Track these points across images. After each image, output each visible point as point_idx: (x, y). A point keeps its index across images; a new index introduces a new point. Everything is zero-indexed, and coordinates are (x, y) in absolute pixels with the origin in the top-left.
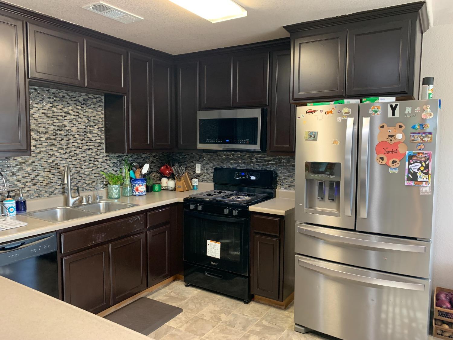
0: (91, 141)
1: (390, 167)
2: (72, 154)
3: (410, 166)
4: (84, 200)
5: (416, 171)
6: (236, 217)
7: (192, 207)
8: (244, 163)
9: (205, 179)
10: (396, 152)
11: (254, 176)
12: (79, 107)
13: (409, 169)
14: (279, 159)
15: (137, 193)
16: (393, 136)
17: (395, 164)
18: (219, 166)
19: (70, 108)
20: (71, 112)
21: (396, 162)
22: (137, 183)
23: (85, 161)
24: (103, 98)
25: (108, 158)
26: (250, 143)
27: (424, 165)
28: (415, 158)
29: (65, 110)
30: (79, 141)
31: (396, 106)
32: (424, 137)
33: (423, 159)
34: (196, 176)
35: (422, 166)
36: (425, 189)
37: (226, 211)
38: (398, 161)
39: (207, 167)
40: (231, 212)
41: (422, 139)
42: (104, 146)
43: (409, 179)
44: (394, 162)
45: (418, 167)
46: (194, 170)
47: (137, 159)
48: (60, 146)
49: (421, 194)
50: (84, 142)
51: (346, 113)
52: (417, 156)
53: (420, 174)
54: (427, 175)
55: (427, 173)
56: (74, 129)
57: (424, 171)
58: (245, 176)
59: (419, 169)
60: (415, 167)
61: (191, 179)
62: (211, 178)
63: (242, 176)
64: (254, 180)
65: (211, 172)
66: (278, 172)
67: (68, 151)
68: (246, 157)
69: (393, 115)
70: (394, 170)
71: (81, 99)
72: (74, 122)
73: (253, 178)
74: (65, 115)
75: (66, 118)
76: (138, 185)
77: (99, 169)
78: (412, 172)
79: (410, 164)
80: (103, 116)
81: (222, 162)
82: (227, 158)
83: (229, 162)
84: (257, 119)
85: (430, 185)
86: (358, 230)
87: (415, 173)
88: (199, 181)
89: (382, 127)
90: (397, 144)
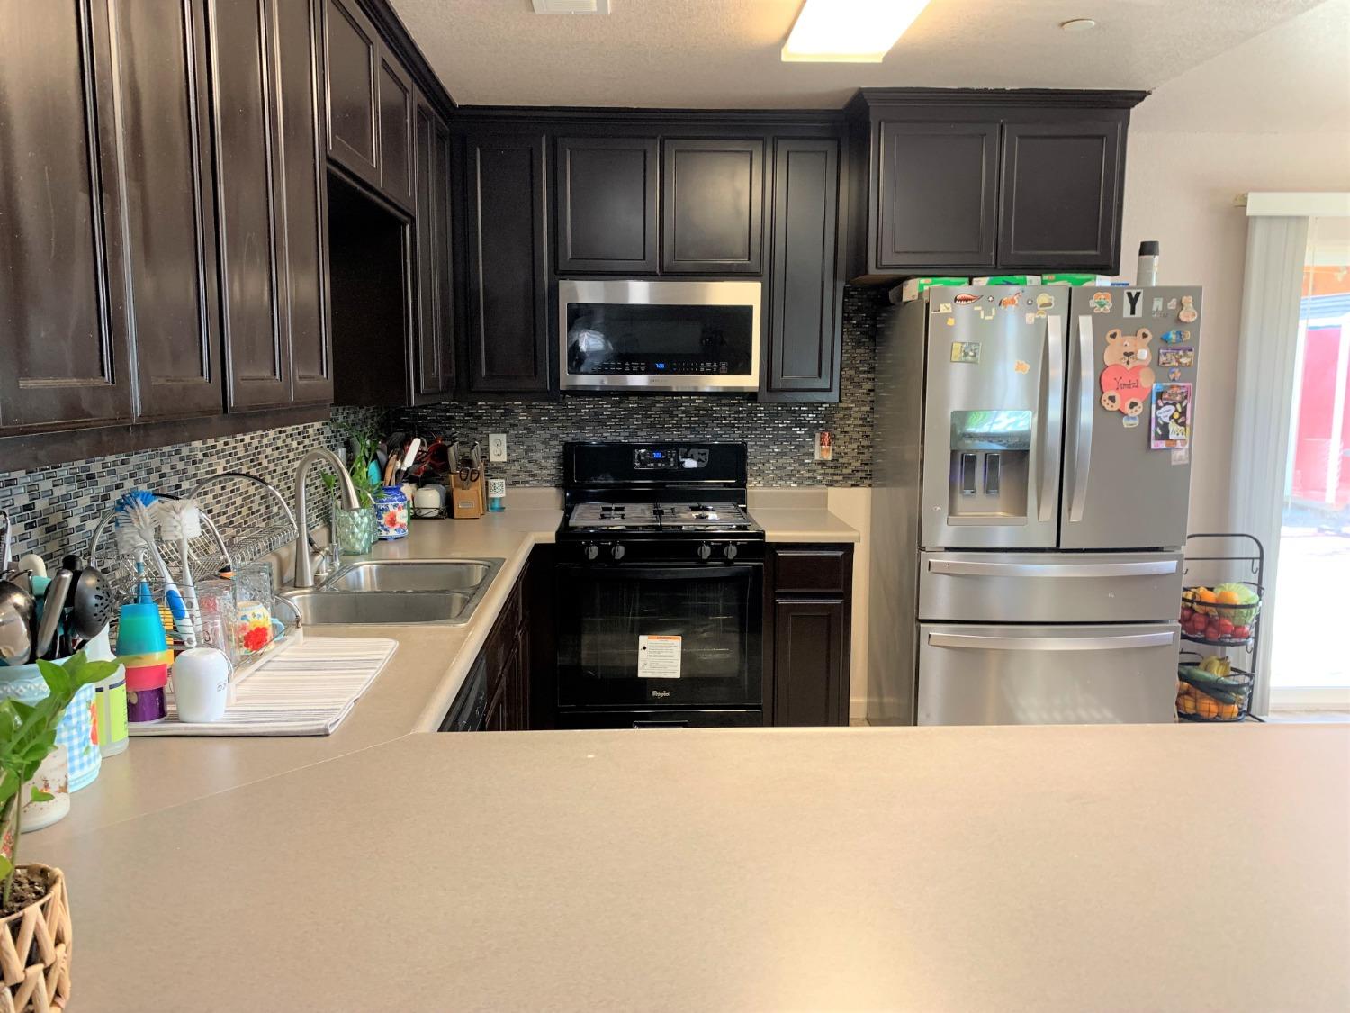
1: (1126, 415)
3: (1158, 412)
5: (1167, 420)
7: (592, 552)
8: (650, 426)
9: (524, 476)
10: (1136, 385)
11: (692, 457)
13: (1157, 418)
15: (393, 533)
16: (1132, 353)
17: (1135, 408)
18: (571, 440)
21: (1136, 404)
22: (392, 501)
26: (732, 371)
27: (1180, 410)
28: (1167, 396)
31: (1138, 294)
32: (1181, 356)
33: (1178, 398)
34: (493, 470)
35: (1176, 410)
36: (1179, 455)
37: (704, 551)
38: (1140, 404)
39: (530, 441)
40: (717, 551)
41: (1178, 361)
43: (1157, 437)
44: (1133, 405)
45: (1170, 414)
46: (485, 454)
49: (1173, 463)
51: (1044, 305)
52: (1170, 391)
53: (1173, 427)
54: (1183, 428)
55: (1183, 424)
57: (1180, 421)
58: (666, 460)
59: (1172, 417)
60: (1165, 414)
62: (551, 474)
63: (657, 461)
64: (692, 469)
65: (547, 457)
66: (748, 446)
69: (1133, 312)
70: (1132, 422)
73: (690, 464)
76: (395, 506)
78: (1161, 423)
79: (1158, 408)
82: (597, 415)
83: (604, 425)
84: (749, 310)
85: (1187, 446)
86: (1062, 547)
87: (1166, 425)
88: (508, 486)
89: (1114, 336)
90: (1137, 369)
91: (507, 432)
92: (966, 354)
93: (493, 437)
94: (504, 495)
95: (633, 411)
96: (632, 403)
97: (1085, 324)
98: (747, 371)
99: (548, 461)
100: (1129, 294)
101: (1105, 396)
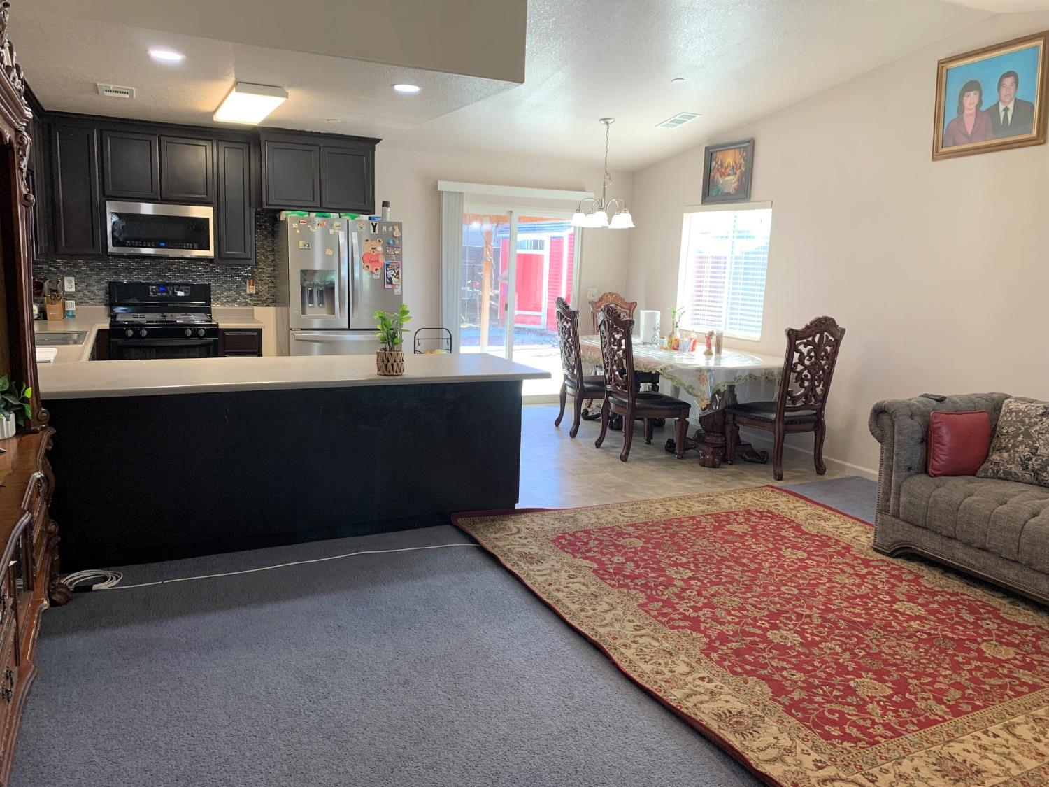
1: (374, 273)
3: (387, 273)
5: (391, 276)
6: (202, 337)
7: (130, 333)
9: (86, 299)
10: (378, 261)
11: (181, 291)
13: (387, 275)
16: (375, 248)
17: (377, 271)
18: (113, 281)
26: (200, 248)
27: (396, 272)
28: (390, 266)
31: (376, 224)
32: (395, 250)
33: (396, 267)
36: (397, 291)
37: (188, 332)
38: (379, 269)
39: (88, 281)
40: (194, 333)
41: (394, 252)
43: (387, 283)
44: (377, 269)
45: (392, 274)
49: (395, 294)
51: (337, 227)
52: (392, 264)
53: (394, 279)
54: (398, 280)
55: (398, 278)
60: (390, 274)
62: (100, 298)
63: (162, 292)
64: (182, 296)
65: (97, 289)
66: (211, 285)
69: (374, 231)
73: (180, 294)
78: (389, 277)
79: (387, 271)
83: (131, 273)
85: (400, 287)
86: (351, 328)
87: (391, 278)
88: (76, 304)
89: (367, 241)
90: (378, 255)
91: (74, 276)
92: (305, 246)
93: (66, 279)
94: (74, 309)
95: (147, 267)
96: (148, 263)
97: (355, 235)
98: (208, 249)
99: (100, 292)
100: (372, 224)
101: (365, 266)
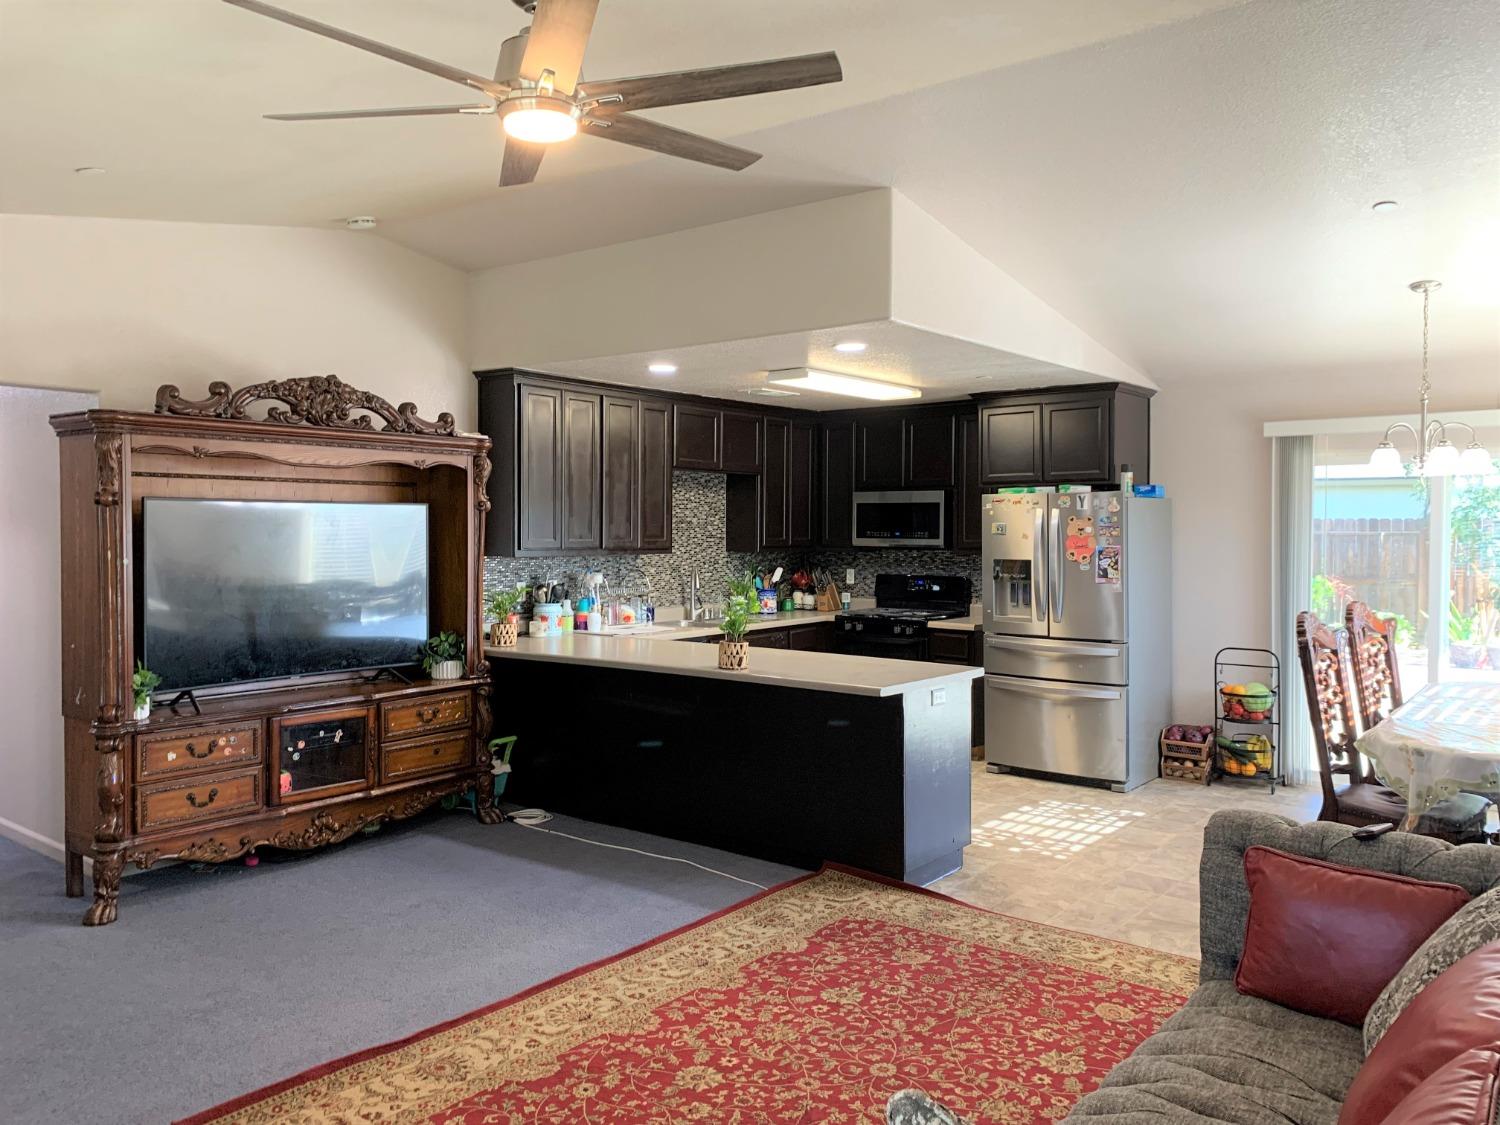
0: (712, 536)
1: (1081, 563)
2: (692, 552)
3: (1100, 562)
4: (707, 613)
5: (1106, 566)
6: (910, 636)
7: (848, 626)
8: (923, 567)
9: (862, 592)
10: (1086, 547)
11: (937, 584)
12: (701, 492)
13: (1099, 565)
14: (974, 561)
15: (765, 611)
16: (1083, 529)
18: (883, 573)
19: (692, 494)
20: (692, 498)
21: (1086, 557)
22: (765, 596)
23: (704, 563)
24: (725, 477)
25: (729, 560)
26: (930, 537)
27: (1114, 561)
28: (1105, 553)
29: (687, 496)
30: (699, 536)
31: (1085, 497)
32: (1111, 531)
33: (1112, 554)
34: (848, 588)
35: (1112, 561)
36: (1116, 586)
37: (897, 630)
38: (1088, 557)
39: (864, 573)
40: (903, 630)
41: (1109, 533)
42: (724, 542)
43: (1100, 576)
44: (1084, 558)
45: (1108, 563)
46: (844, 580)
47: (762, 561)
48: (680, 542)
50: (704, 538)
51: (1036, 503)
52: (1107, 550)
53: (1110, 570)
54: (1116, 571)
55: (1116, 569)
56: (695, 520)
57: (1114, 567)
58: (924, 586)
59: (1109, 565)
60: (1105, 563)
61: (840, 593)
62: (872, 591)
63: (920, 586)
64: (937, 591)
65: (871, 582)
66: (973, 579)
67: (688, 549)
68: (925, 558)
69: (1082, 506)
70: (1085, 567)
71: (703, 480)
72: (695, 511)
73: (936, 588)
74: (686, 502)
75: (689, 506)
76: (767, 598)
77: (718, 575)
78: (1102, 568)
79: (1100, 559)
80: (724, 502)
81: (889, 565)
82: (896, 560)
83: (900, 565)
84: (938, 505)
85: (1119, 582)
86: (1051, 635)
87: (1105, 569)
88: (852, 596)
89: (1072, 520)
90: (1086, 538)
91: (854, 568)
92: (999, 530)
93: (848, 571)
94: (849, 601)
95: (914, 558)
97: (1055, 513)
98: (938, 537)
100: (1080, 497)
101: (1069, 553)
